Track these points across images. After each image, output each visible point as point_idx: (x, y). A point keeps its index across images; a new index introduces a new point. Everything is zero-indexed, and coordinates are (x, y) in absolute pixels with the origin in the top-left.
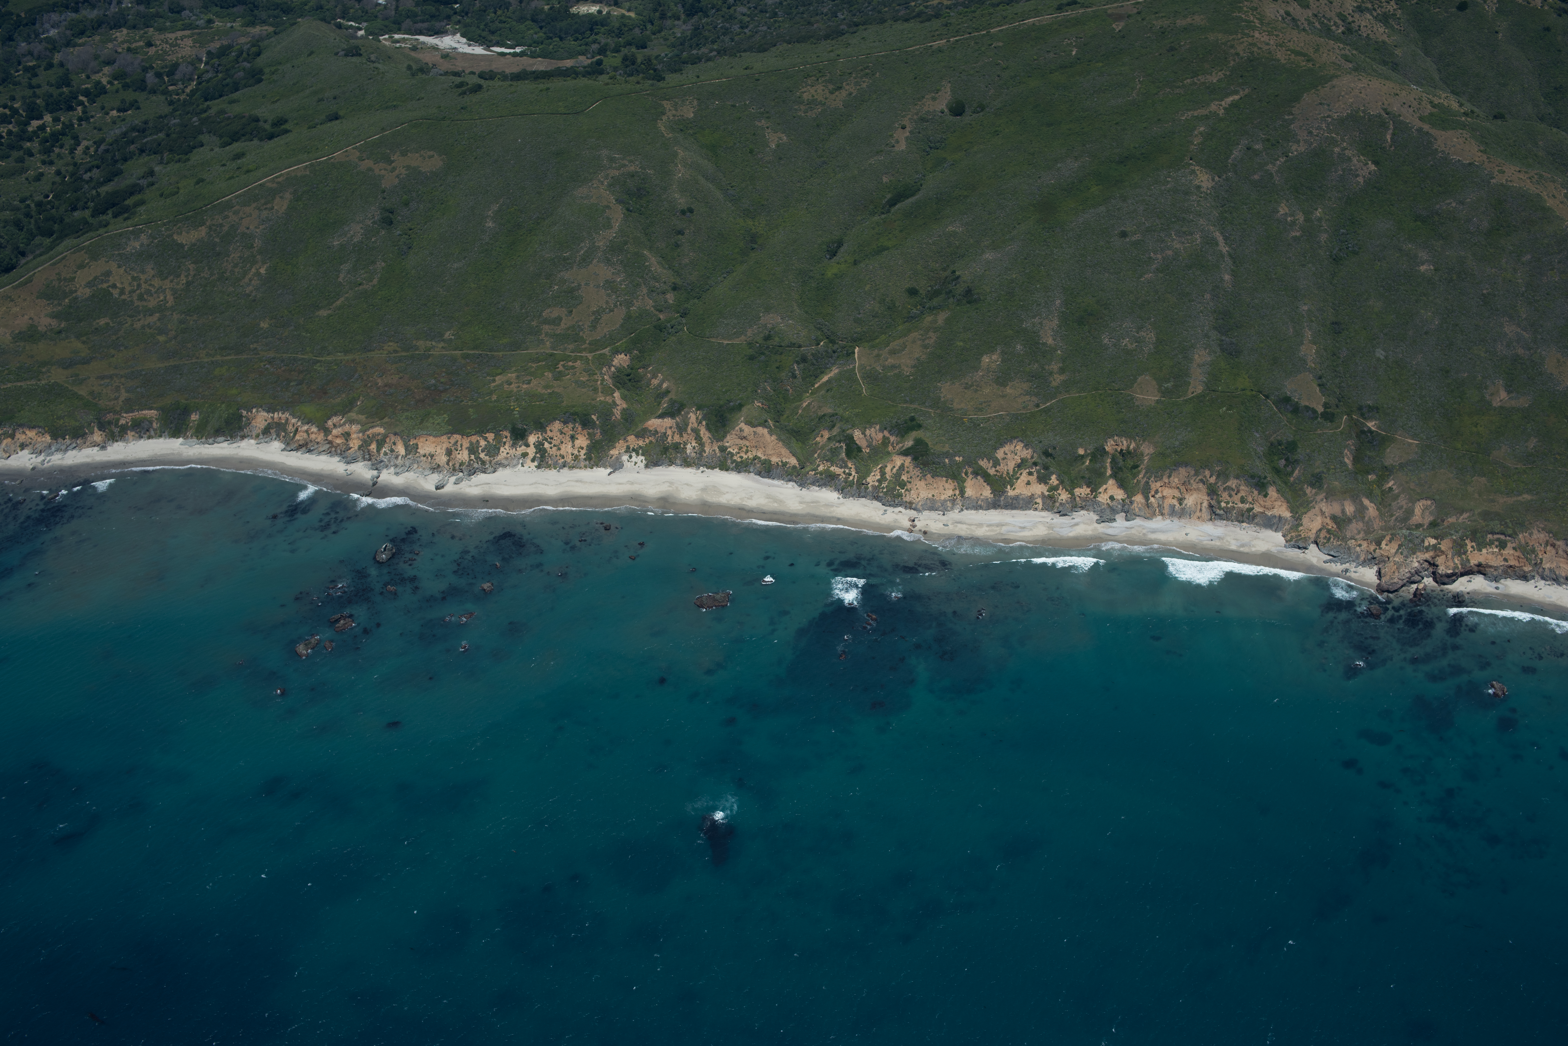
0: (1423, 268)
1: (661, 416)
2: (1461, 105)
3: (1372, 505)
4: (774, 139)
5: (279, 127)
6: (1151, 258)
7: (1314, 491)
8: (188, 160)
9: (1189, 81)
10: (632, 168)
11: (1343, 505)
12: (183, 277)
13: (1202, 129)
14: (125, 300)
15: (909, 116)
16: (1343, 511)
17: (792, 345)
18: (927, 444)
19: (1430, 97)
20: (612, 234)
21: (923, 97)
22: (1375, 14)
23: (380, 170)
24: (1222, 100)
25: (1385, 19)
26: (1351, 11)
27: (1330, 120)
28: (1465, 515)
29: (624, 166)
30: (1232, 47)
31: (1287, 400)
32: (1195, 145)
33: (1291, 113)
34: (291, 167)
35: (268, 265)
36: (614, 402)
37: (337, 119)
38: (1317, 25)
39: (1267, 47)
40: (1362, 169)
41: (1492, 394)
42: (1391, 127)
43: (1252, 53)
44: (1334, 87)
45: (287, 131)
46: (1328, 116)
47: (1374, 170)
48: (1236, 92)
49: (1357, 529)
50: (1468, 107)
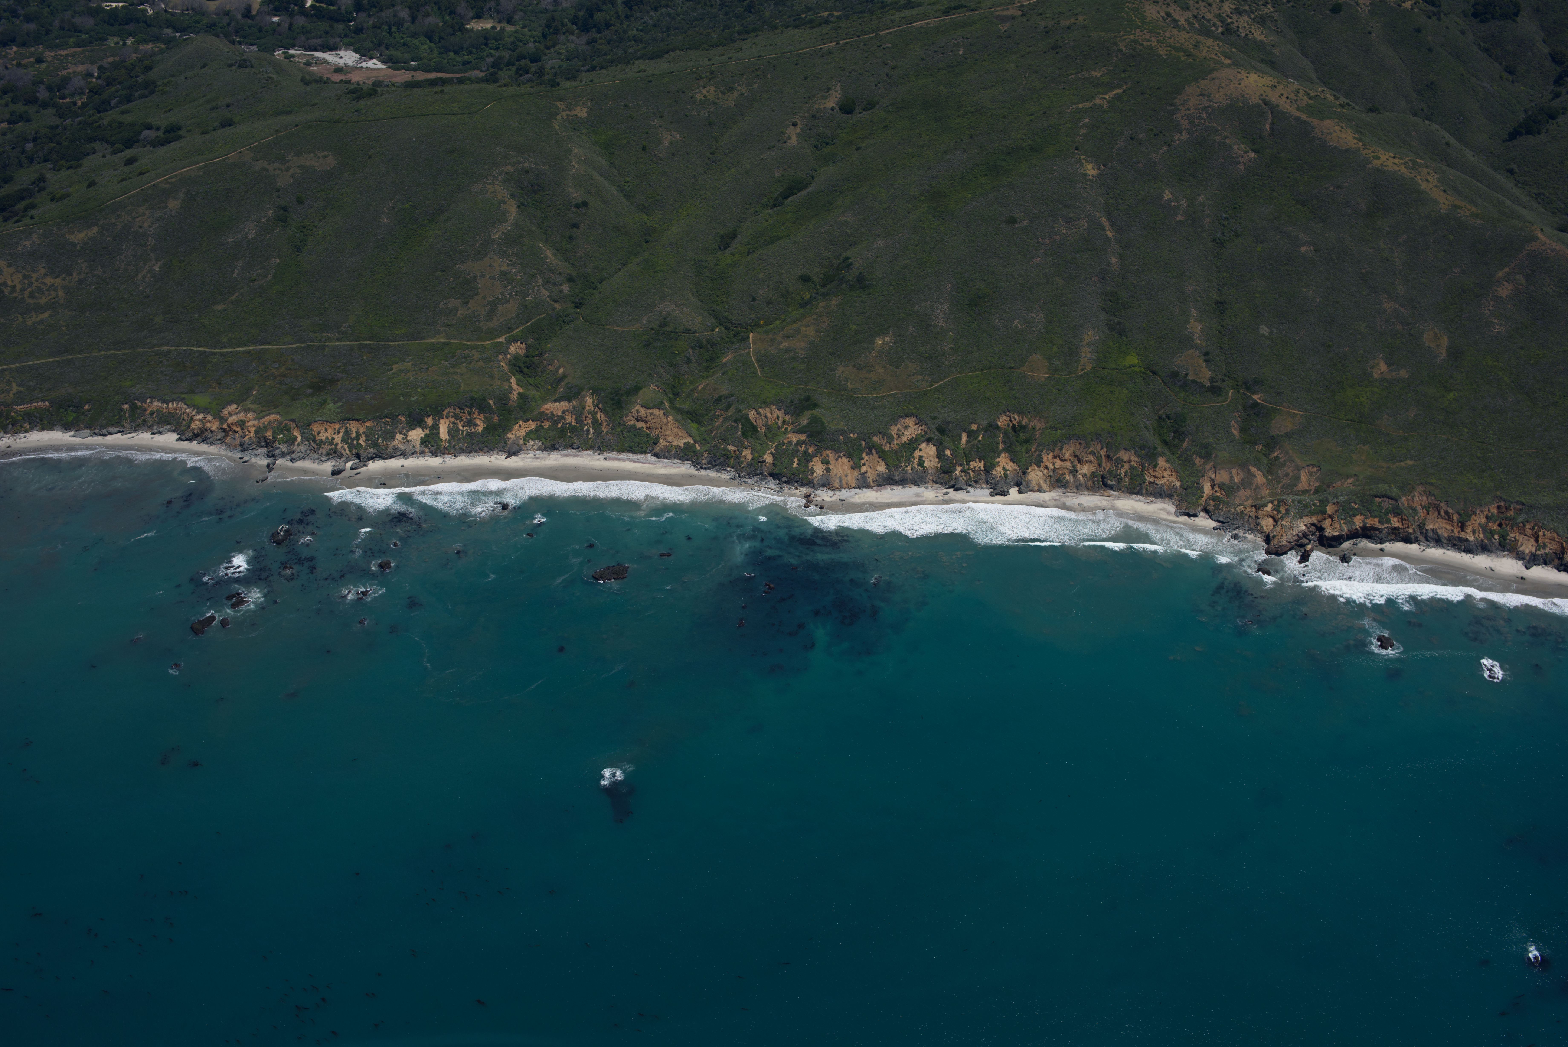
0: (1303, 249)
1: (558, 400)
2: (1337, 98)
3: (1259, 473)
4: (668, 138)
5: (172, 133)
6: (1038, 242)
7: (1202, 461)
8: (80, 166)
9: (1073, 76)
10: (526, 165)
11: (1231, 473)
12: (75, 275)
13: (1087, 120)
14: (16, 298)
15: (801, 114)
16: (1232, 478)
17: (688, 331)
18: (823, 423)
19: (1307, 90)
20: (507, 227)
21: (814, 96)
22: (1253, 16)
23: (275, 169)
24: (1106, 94)
25: (1262, 21)
26: (1229, 13)
27: (1210, 110)
28: (1350, 481)
29: (519, 163)
30: (1115, 44)
31: (1175, 375)
32: (1080, 136)
33: (1172, 105)
34: (184, 168)
35: (161, 263)
36: (511, 388)
37: (230, 125)
38: (1197, 25)
39: (1149, 44)
40: (1242, 157)
41: (1373, 367)
42: (1270, 116)
43: (1134, 49)
44: (1213, 79)
45: (179, 138)
46: (1209, 107)
47: (1254, 158)
48: (1119, 86)
49: (1245, 496)
50: (1343, 100)
